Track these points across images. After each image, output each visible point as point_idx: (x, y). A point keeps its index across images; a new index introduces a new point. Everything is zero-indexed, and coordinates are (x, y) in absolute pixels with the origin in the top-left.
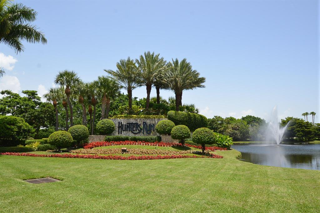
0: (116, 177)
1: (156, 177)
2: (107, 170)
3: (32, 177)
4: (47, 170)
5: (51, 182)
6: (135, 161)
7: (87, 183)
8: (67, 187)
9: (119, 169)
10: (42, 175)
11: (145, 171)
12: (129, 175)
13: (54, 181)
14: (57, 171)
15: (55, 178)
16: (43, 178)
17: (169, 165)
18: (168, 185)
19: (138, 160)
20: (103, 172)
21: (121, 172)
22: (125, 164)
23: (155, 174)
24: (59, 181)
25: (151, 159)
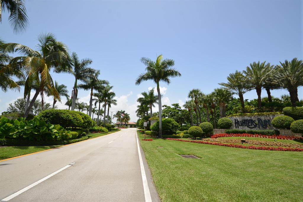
0: (241, 161)
1: (281, 167)
2: (232, 155)
3: (183, 154)
4: (190, 150)
5: (194, 158)
6: (255, 150)
7: (219, 163)
8: (205, 163)
9: (242, 156)
10: (188, 153)
11: (268, 160)
12: (252, 162)
13: (196, 158)
14: (196, 151)
15: (196, 156)
16: (189, 155)
17: (295, 157)
18: (298, 177)
19: (258, 150)
20: (229, 156)
21: (245, 158)
22: (247, 152)
23: (280, 164)
24: (199, 158)
25: (272, 150)
